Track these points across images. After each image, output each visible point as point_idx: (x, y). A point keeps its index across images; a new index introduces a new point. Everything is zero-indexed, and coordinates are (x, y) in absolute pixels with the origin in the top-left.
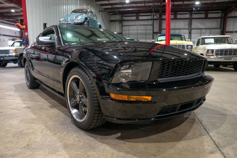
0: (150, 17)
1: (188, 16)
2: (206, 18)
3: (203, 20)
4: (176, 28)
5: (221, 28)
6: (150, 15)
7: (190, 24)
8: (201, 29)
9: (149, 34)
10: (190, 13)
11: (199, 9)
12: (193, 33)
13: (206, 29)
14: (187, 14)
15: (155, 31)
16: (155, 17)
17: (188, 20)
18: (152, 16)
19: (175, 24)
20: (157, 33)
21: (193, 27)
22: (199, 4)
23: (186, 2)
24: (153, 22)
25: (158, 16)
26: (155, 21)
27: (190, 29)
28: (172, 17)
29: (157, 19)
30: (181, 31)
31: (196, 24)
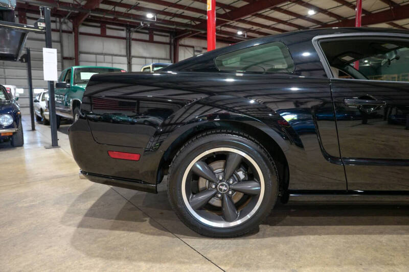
1: (123, 34)
2: (151, 41)
3: (147, 43)
4: (104, 52)
5: (170, 59)
6: (54, 21)
7: (128, 48)
8: (145, 58)
10: (127, 29)
11: (149, 25)
12: (134, 64)
13: (152, 58)
14: (123, 30)
15: (66, 55)
16: (64, 27)
17: (125, 41)
18: (58, 24)
19: (103, 46)
20: (70, 59)
21: (133, 53)
22: (154, 18)
23: (133, 12)
24: (61, 37)
25: (70, 25)
26: (65, 35)
27: (129, 56)
28: (98, 31)
29: (70, 32)
30: (116, 59)
31: (138, 49)
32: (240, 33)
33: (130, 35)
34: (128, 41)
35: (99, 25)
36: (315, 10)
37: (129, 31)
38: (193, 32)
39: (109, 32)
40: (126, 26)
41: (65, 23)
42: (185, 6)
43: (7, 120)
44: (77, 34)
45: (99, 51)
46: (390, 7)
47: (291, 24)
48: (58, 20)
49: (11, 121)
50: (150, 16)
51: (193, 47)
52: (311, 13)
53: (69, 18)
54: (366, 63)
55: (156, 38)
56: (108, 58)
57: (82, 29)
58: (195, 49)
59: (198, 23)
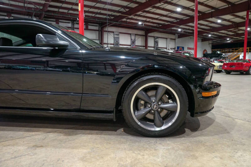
1: (70, 25)
2: (87, 29)
5: (99, 39)
14: (69, 23)
32: (140, 23)
33: (73, 26)
34: (73, 29)
35: (55, 20)
36: (181, 8)
37: (73, 24)
38: (110, 24)
39: (61, 24)
40: (71, 20)
42: (101, 8)
46: (228, 5)
47: (170, 17)
51: (113, 32)
52: (179, 9)
54: (228, 41)
58: (115, 33)
59: (112, 18)
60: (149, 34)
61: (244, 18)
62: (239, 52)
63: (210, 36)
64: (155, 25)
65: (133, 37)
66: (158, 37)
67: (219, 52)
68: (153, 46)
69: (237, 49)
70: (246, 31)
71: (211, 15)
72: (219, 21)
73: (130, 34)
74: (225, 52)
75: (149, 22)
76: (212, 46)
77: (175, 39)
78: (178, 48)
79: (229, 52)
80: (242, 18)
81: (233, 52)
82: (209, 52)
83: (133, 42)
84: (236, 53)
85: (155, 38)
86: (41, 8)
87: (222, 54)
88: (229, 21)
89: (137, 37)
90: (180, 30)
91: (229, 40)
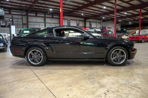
0: (19, 13)
1: (43, 15)
2: (52, 17)
4: (37, 21)
5: (59, 23)
6: (20, 12)
7: (45, 20)
8: (51, 23)
9: (20, 25)
11: (51, 13)
12: (47, 25)
13: (53, 23)
15: (24, 23)
16: (23, 14)
17: (43, 18)
19: (36, 19)
21: (46, 22)
22: (52, 11)
23: (45, 8)
24: (22, 17)
25: (25, 13)
26: (23, 16)
27: (45, 23)
28: (34, 15)
29: (25, 15)
30: (41, 24)
31: (48, 20)
32: (82, 14)
34: (45, 18)
35: (35, 13)
36: (106, 7)
37: (45, 15)
38: (66, 15)
39: (38, 15)
40: (44, 13)
41: (24, 12)
43: (2, 45)
44: (27, 16)
45: (35, 21)
47: (99, 11)
48: (21, 12)
49: (3, 45)
50: (51, 10)
51: (67, 19)
52: (105, 8)
53: (25, 11)
55: (54, 17)
56: (38, 24)
57: (29, 14)
59: (67, 11)
60: (87, 20)
61: (139, 12)
62: (135, 29)
63: (120, 21)
64: (91, 15)
65: (78, 22)
66: (92, 22)
67: (125, 30)
68: (89, 26)
69: (135, 28)
70: (140, 18)
71: (122, 10)
72: (126, 13)
73: (76, 20)
74: (128, 30)
75: (87, 14)
76: (121, 26)
77: (101, 23)
78: (103, 27)
79: (130, 29)
80: (138, 12)
81: (132, 29)
82: (119, 29)
83: (78, 25)
84: (134, 30)
85: (90, 22)
86: (29, 6)
87: (126, 31)
88: (131, 13)
89: (80, 22)
90: (104, 18)
91: (130, 23)
